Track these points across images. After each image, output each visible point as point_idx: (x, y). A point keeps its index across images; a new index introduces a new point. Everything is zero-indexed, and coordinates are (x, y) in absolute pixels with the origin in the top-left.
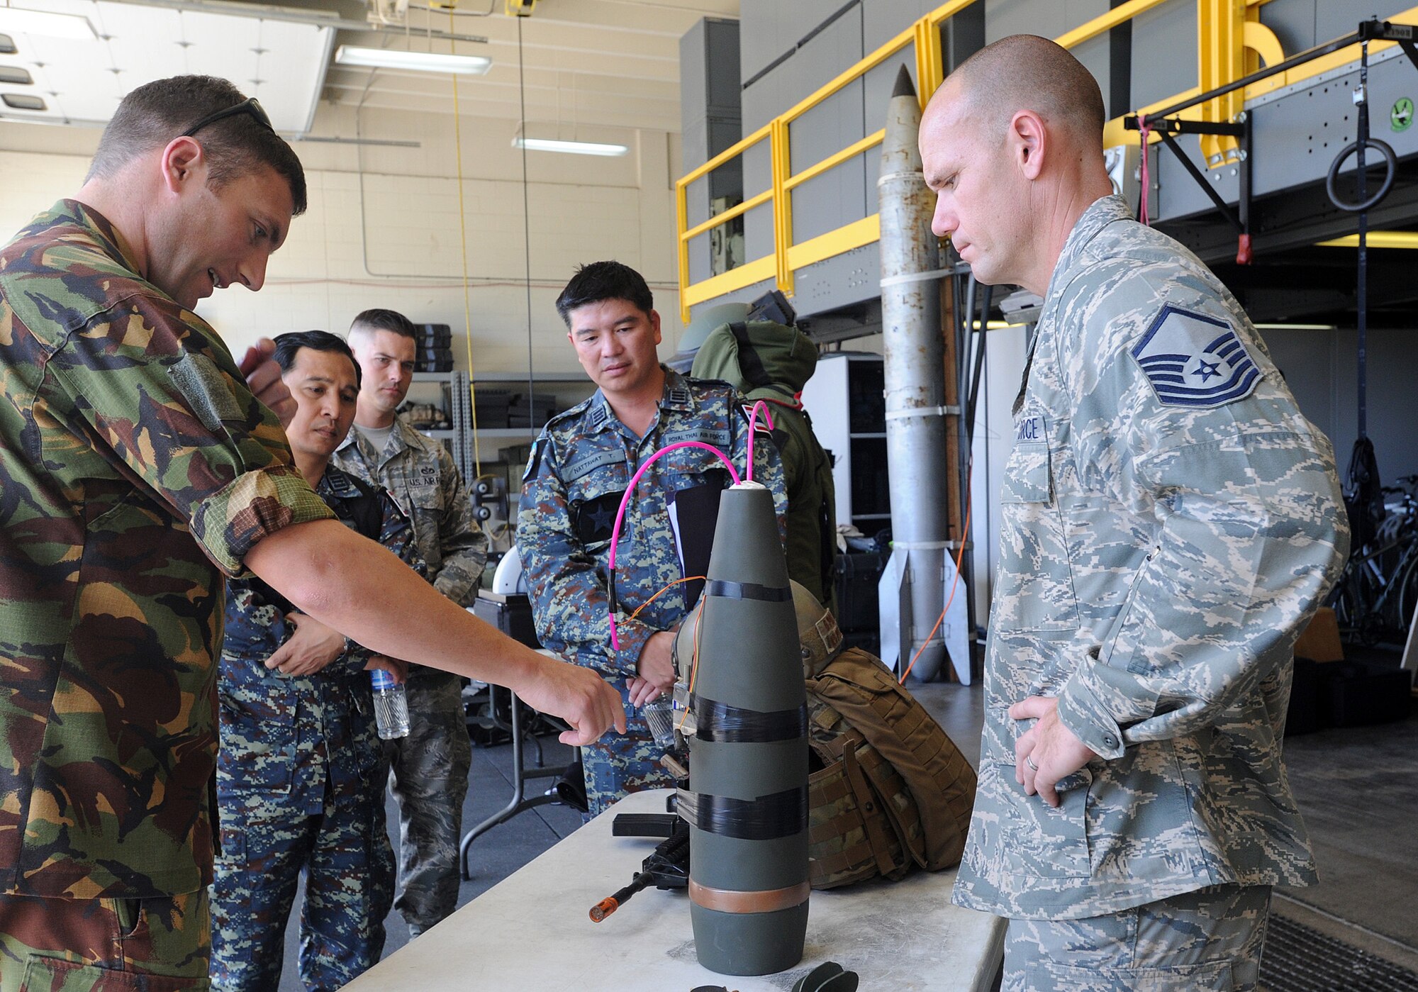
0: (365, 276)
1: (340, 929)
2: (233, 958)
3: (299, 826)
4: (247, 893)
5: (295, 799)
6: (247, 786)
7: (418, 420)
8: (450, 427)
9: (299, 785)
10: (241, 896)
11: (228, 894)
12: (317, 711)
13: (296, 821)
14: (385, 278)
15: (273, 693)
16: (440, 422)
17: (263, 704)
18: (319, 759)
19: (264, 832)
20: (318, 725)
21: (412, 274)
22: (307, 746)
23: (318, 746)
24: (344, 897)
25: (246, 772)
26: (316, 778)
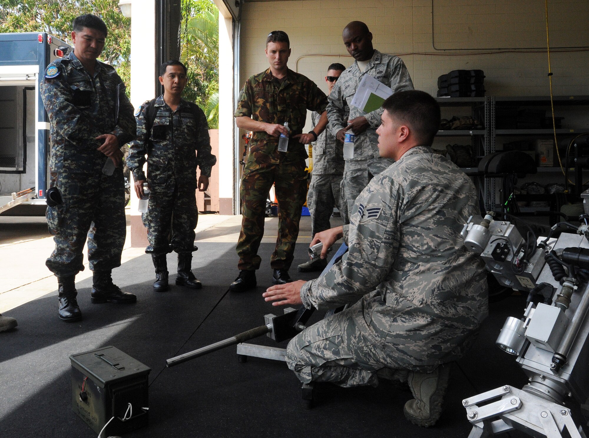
0: (432, 50)
1: (182, 230)
2: (153, 231)
3: (170, 196)
4: (157, 213)
5: (167, 187)
6: (155, 183)
7: (464, 124)
8: (483, 128)
9: (168, 184)
10: (155, 214)
11: (152, 214)
12: (173, 163)
13: (169, 195)
14: (443, 51)
15: (162, 158)
16: (477, 125)
17: (160, 161)
18: (173, 177)
19: (161, 197)
20: (173, 167)
21: (458, 48)
22: (170, 173)
23: (173, 173)
24: (183, 221)
25: (155, 179)
26: (173, 182)
